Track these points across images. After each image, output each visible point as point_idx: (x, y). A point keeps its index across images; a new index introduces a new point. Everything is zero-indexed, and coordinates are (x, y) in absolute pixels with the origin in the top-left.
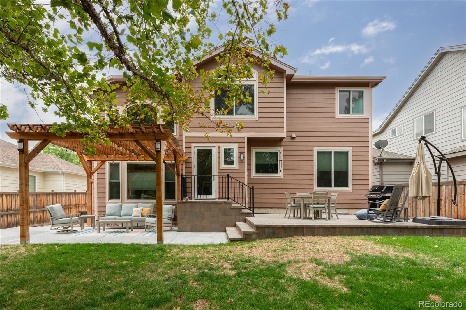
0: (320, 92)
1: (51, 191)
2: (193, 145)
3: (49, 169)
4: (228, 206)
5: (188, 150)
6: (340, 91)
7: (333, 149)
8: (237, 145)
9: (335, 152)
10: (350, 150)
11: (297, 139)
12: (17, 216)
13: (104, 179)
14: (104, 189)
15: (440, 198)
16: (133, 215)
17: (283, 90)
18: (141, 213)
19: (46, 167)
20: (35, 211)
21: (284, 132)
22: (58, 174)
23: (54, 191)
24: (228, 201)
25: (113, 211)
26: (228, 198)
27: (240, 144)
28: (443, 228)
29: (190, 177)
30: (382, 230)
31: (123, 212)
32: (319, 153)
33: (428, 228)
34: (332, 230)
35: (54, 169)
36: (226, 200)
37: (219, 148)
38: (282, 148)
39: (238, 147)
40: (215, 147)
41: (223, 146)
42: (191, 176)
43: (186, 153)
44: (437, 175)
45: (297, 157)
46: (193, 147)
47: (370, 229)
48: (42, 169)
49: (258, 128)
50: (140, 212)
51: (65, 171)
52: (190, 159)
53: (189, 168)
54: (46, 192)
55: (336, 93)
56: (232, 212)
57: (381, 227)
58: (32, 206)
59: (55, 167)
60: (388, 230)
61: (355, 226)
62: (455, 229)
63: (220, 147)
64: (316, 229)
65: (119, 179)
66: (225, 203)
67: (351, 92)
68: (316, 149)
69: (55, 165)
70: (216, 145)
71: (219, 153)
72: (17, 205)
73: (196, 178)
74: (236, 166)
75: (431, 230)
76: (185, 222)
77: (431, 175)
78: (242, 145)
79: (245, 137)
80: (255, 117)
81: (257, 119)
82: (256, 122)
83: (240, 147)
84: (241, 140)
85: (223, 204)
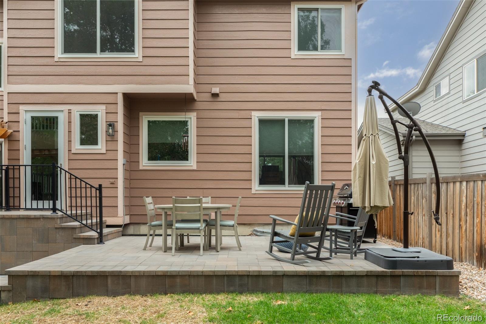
0: (264, 10)
2: (22, 108)
4: (50, 225)
5: (14, 118)
6: (299, 9)
7: (287, 115)
8: (103, 107)
9: (290, 121)
10: (317, 116)
11: (222, 97)
15: (407, 210)
17: (188, 6)
21: (188, 84)
24: (53, 214)
26: (54, 209)
27: (108, 105)
28: (399, 276)
29: (18, 167)
30: (272, 281)
32: (262, 122)
33: (367, 276)
34: (167, 281)
36: (49, 213)
37: (70, 113)
38: (195, 114)
39: (105, 112)
40: (63, 111)
41: (77, 111)
42: (20, 166)
43: (10, 123)
44: (402, 161)
45: (220, 129)
46: (22, 113)
47: (246, 279)
49: (142, 77)
52: (16, 133)
53: (14, 151)
55: (292, 12)
57: (269, 274)
60: (285, 281)
61: (214, 272)
62: (425, 279)
63: (72, 111)
64: (133, 280)
66: (44, 218)
67: (320, 10)
68: (256, 116)
70: (66, 108)
71: (70, 122)
73: (29, 169)
74: (101, 147)
75: (374, 280)
77: (386, 162)
78: (112, 108)
79: (117, 93)
80: (137, 56)
81: (141, 59)
82: (139, 64)
83: (109, 112)
84: (110, 99)
85: (41, 219)
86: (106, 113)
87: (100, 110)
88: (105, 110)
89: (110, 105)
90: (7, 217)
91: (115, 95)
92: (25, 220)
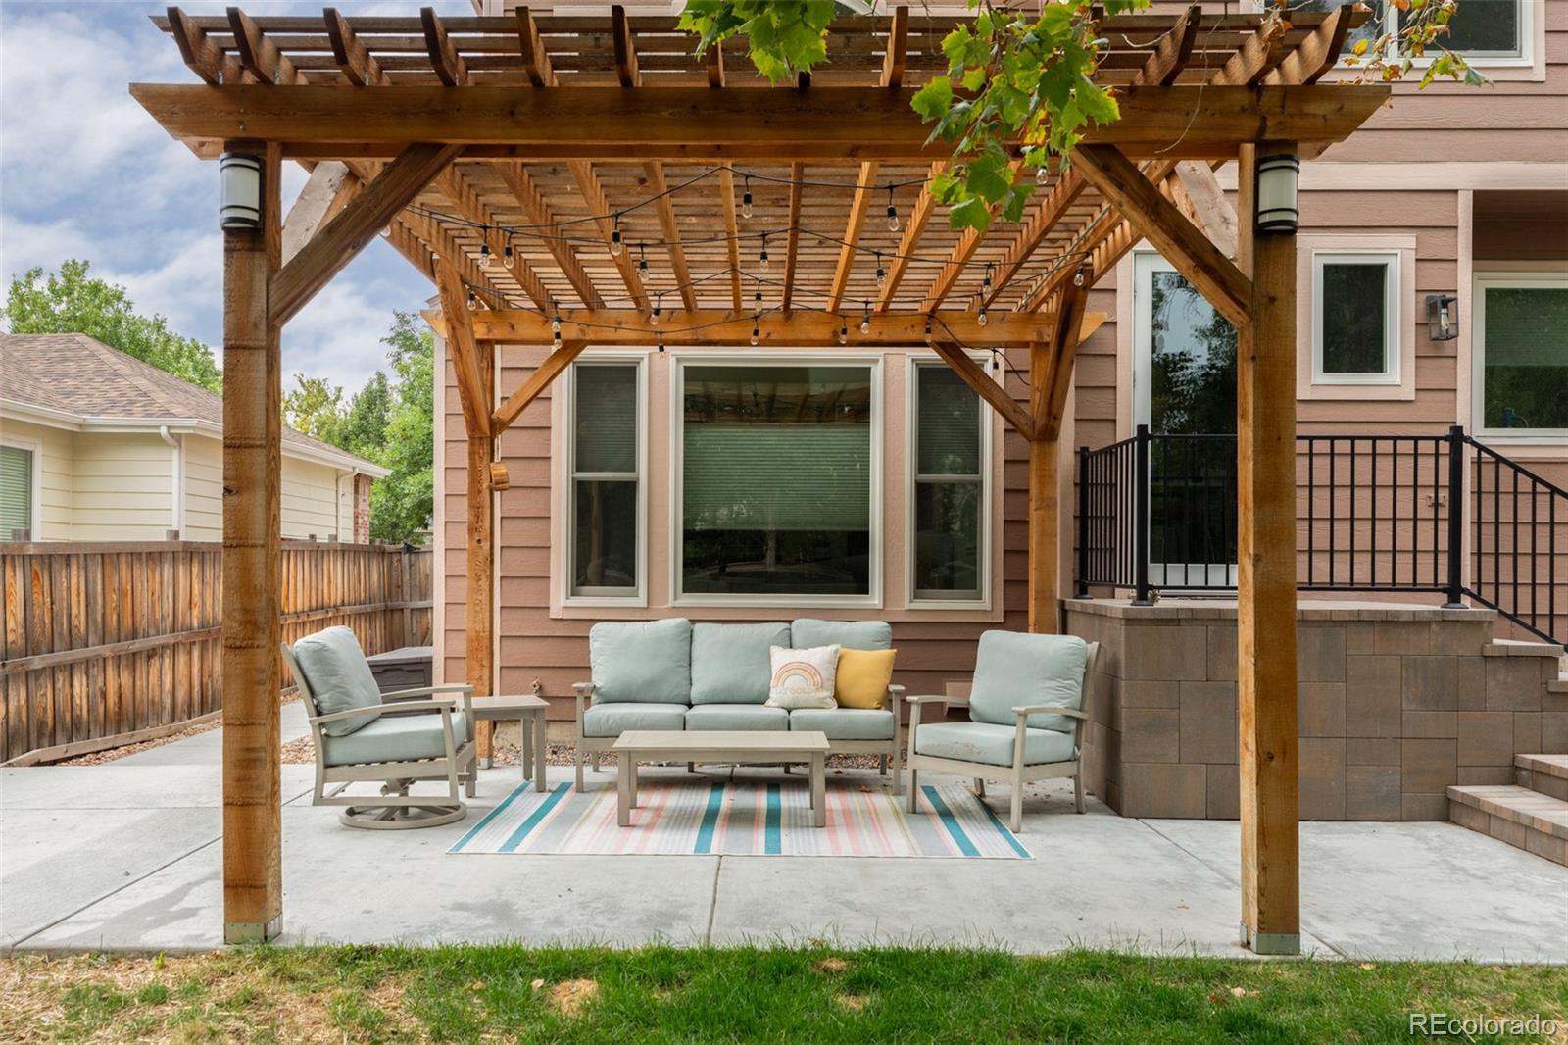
1: (164, 539)
3: (103, 411)
4: (1464, 647)
8: (1409, 240)
12: (12, 694)
13: (538, 464)
14: (538, 524)
16: (777, 696)
18: (830, 684)
19: (82, 403)
20: (97, 658)
22: (152, 440)
23: (182, 538)
24: (1455, 609)
25: (639, 670)
26: (1455, 591)
27: (1423, 233)
31: (703, 681)
35: (130, 413)
36: (1430, 605)
39: (1412, 255)
41: (1315, 255)
46: (1124, 259)
48: (64, 416)
49: (1542, 134)
50: (827, 673)
51: (193, 422)
53: (1096, 391)
54: (148, 544)
56: (1491, 683)
58: (83, 628)
59: (132, 402)
63: (1299, 255)
65: (632, 466)
69: (132, 394)
72: (11, 625)
74: (1398, 375)
76: (1173, 753)
78: (1437, 244)
79: (1456, 192)
80: (1530, 63)
81: (1540, 74)
82: (1532, 91)
83: (1427, 257)
84: (1431, 212)
85: (1433, 626)
86: (1417, 260)
87: (1399, 252)
88: (1414, 252)
89: (1429, 233)
90: (1316, 618)
91: (1450, 198)
92: (1377, 629)
